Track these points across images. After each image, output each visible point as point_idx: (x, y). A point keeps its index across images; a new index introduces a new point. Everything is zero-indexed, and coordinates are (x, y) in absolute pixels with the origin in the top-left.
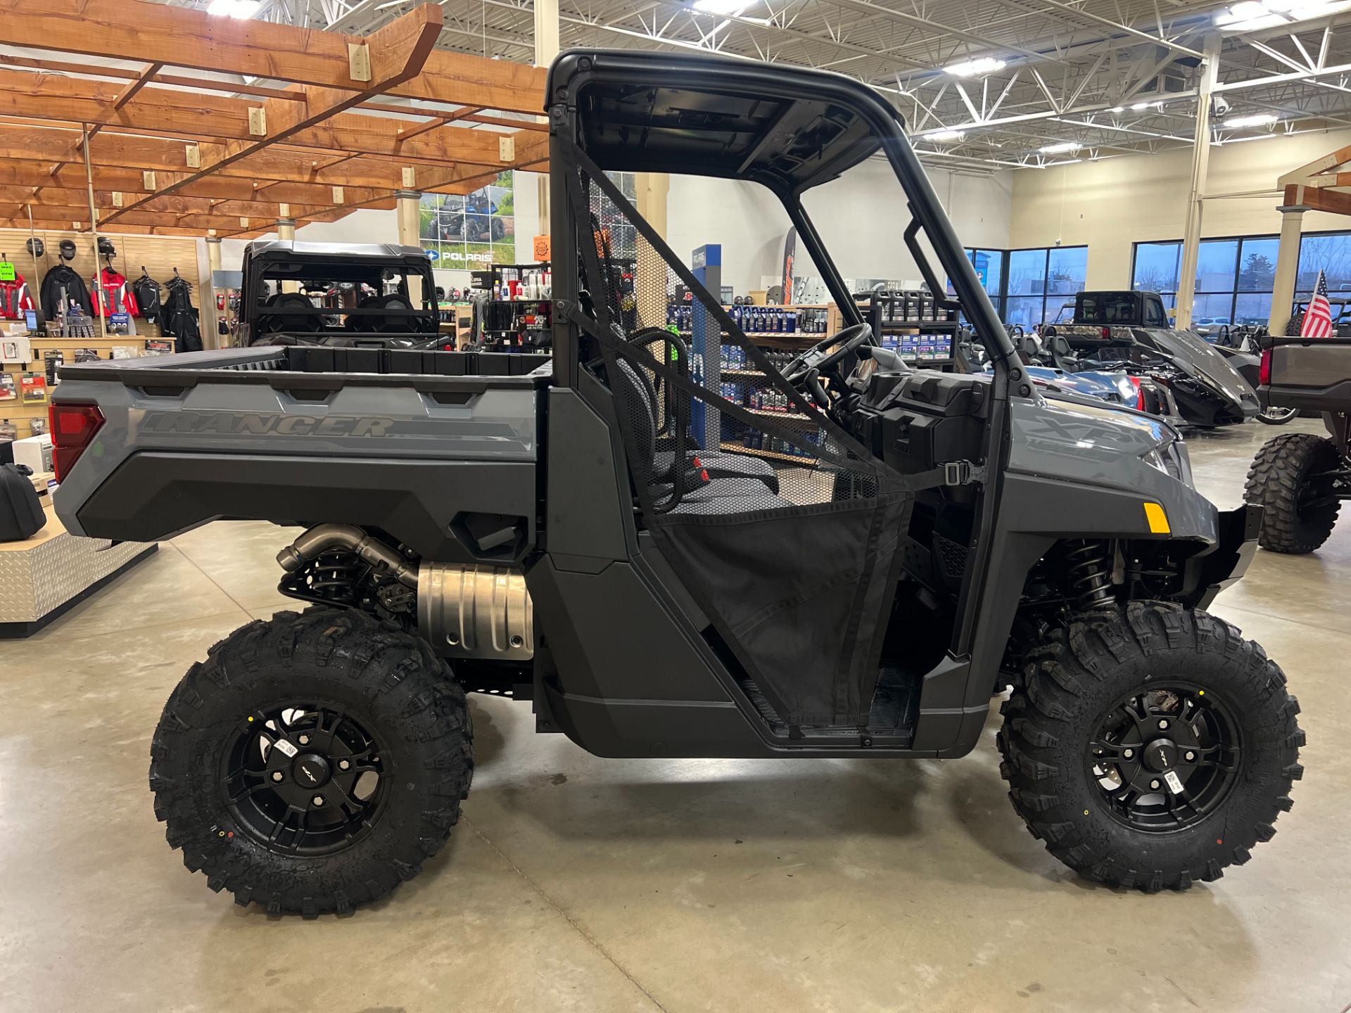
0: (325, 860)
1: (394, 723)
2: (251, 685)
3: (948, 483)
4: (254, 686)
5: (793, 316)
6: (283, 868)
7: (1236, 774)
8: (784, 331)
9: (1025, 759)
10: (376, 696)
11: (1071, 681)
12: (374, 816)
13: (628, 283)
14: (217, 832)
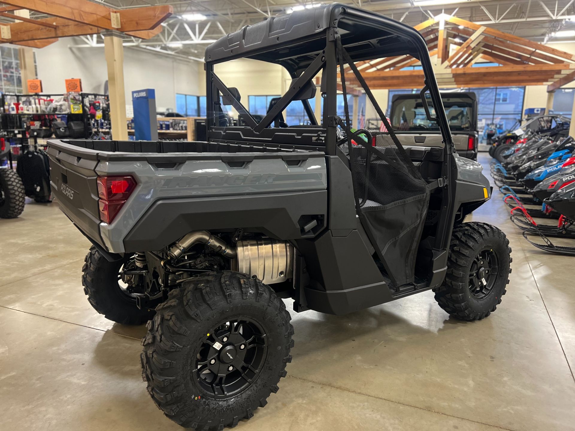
0: (240, 396)
1: (274, 319)
2: (213, 317)
3: (440, 186)
4: (215, 317)
5: (167, 123)
6: (223, 406)
7: (497, 275)
8: (164, 130)
9: (453, 283)
10: (267, 308)
11: (466, 252)
12: (259, 367)
13: (97, 106)
14: (194, 398)
